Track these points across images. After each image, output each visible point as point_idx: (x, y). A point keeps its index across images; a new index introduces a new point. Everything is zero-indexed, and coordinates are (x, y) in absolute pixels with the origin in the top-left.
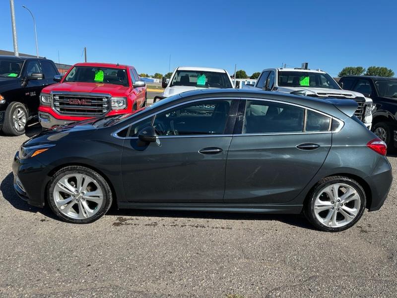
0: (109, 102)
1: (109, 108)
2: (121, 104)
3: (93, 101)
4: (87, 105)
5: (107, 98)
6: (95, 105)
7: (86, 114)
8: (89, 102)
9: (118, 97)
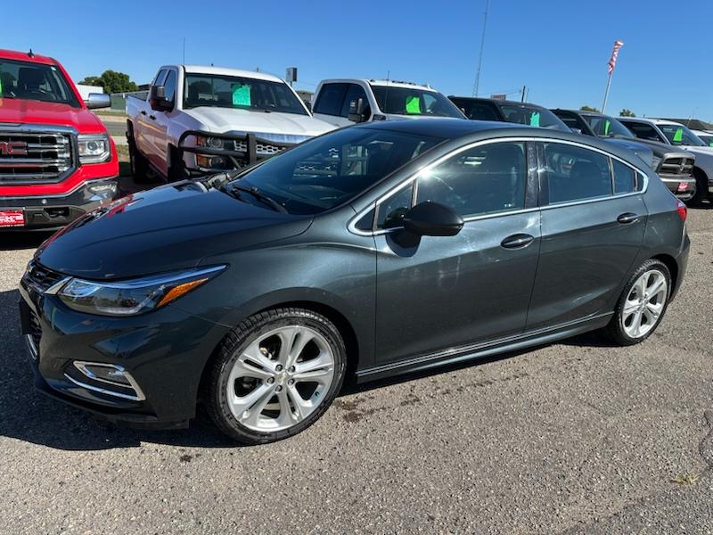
0: (72, 147)
1: (74, 161)
2: (99, 151)
3: (30, 146)
4: (16, 156)
5: (67, 136)
6: (37, 155)
7: (14, 179)
8: (22, 147)
9: (92, 134)
